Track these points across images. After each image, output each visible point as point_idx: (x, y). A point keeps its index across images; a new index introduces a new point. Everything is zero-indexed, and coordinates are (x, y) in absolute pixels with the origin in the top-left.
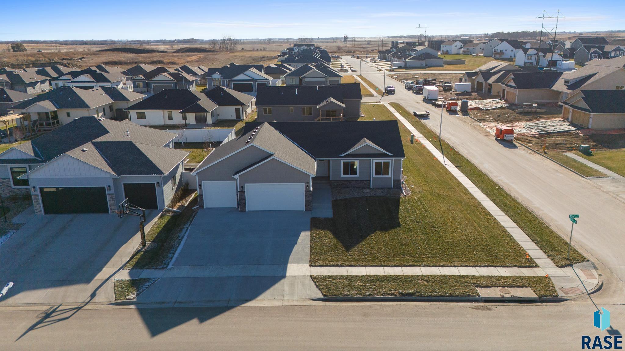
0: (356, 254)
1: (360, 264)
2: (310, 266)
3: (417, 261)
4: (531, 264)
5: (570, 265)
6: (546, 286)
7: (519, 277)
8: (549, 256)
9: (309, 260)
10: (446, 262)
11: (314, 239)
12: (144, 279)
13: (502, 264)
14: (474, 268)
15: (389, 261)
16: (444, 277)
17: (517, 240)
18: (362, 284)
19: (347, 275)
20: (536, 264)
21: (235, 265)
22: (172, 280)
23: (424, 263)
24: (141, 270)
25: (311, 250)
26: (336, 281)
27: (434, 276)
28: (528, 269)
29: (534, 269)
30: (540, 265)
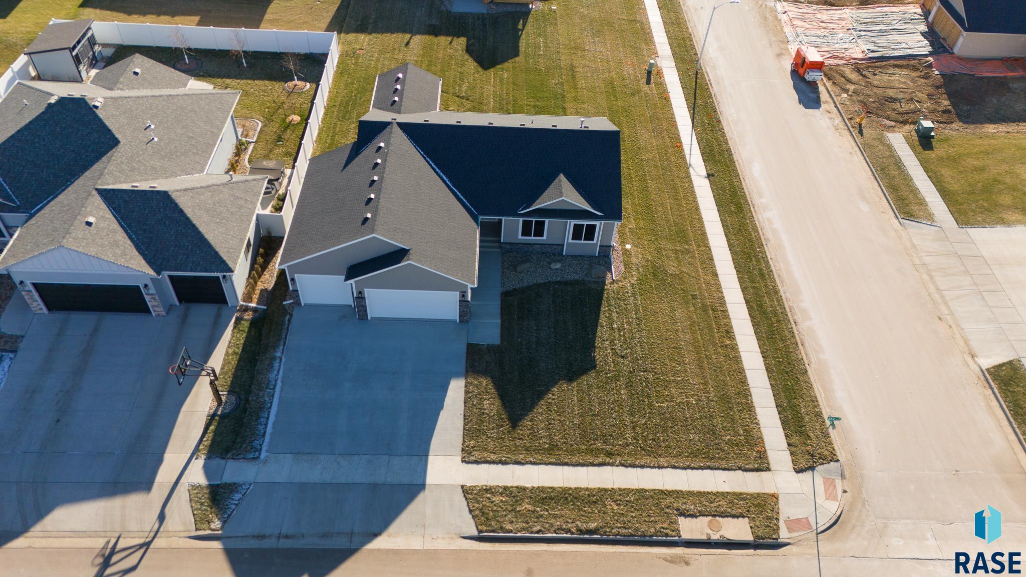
0: (528, 436)
1: (531, 459)
2: (463, 461)
3: (610, 454)
4: (761, 465)
5: (812, 468)
6: (768, 518)
7: (739, 496)
8: (789, 445)
9: (461, 447)
10: (650, 456)
11: (469, 398)
12: (230, 485)
13: (724, 464)
14: (684, 471)
15: (572, 453)
16: (641, 493)
17: (756, 405)
18: (530, 507)
19: (512, 487)
20: (768, 464)
21: (357, 456)
22: (270, 487)
23: (619, 459)
24: (223, 462)
25: (465, 425)
26: (497, 499)
27: (627, 491)
28: (755, 474)
29: (764, 474)
30: (772, 467)
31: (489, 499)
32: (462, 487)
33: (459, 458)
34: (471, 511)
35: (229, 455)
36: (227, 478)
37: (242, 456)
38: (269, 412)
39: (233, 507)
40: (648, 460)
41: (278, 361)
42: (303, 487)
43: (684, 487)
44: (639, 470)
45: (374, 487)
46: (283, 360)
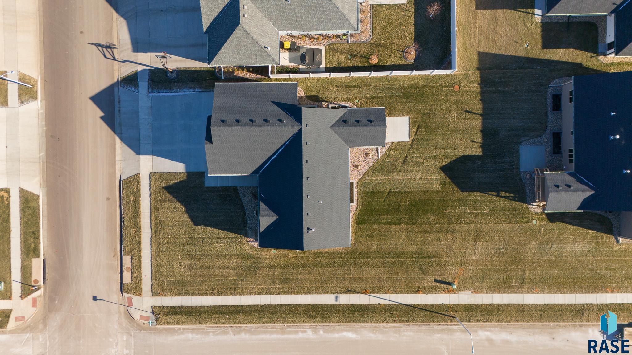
2: (150, 173)
3: (156, 232)
4: (154, 293)
5: (153, 313)
6: (131, 290)
7: (140, 280)
8: (164, 307)
9: (156, 171)
10: (156, 248)
11: (178, 174)
12: (138, 86)
13: (154, 277)
14: (150, 261)
15: (156, 216)
16: (139, 243)
17: (183, 297)
18: (132, 199)
19: (140, 192)
20: (155, 296)
21: (151, 131)
22: (138, 100)
23: (154, 235)
24: (147, 80)
25: (165, 173)
26: (135, 187)
27: (140, 237)
28: (150, 290)
29: (150, 293)
30: (154, 297)
31: (135, 184)
32: (139, 173)
33: (152, 171)
34: (130, 177)
35: (150, 82)
36: (140, 83)
37: (150, 86)
38: (169, 92)
39: (129, 89)
40: (154, 248)
41: (193, 91)
42: (138, 113)
43: (143, 259)
44: (150, 243)
45: (138, 140)
46: (194, 93)
